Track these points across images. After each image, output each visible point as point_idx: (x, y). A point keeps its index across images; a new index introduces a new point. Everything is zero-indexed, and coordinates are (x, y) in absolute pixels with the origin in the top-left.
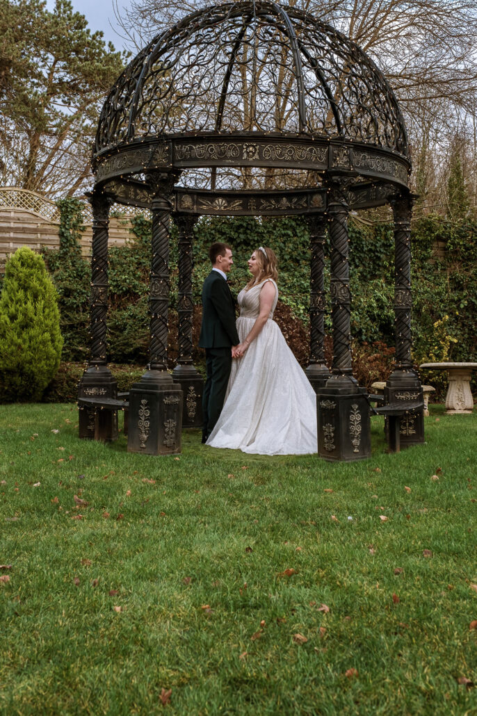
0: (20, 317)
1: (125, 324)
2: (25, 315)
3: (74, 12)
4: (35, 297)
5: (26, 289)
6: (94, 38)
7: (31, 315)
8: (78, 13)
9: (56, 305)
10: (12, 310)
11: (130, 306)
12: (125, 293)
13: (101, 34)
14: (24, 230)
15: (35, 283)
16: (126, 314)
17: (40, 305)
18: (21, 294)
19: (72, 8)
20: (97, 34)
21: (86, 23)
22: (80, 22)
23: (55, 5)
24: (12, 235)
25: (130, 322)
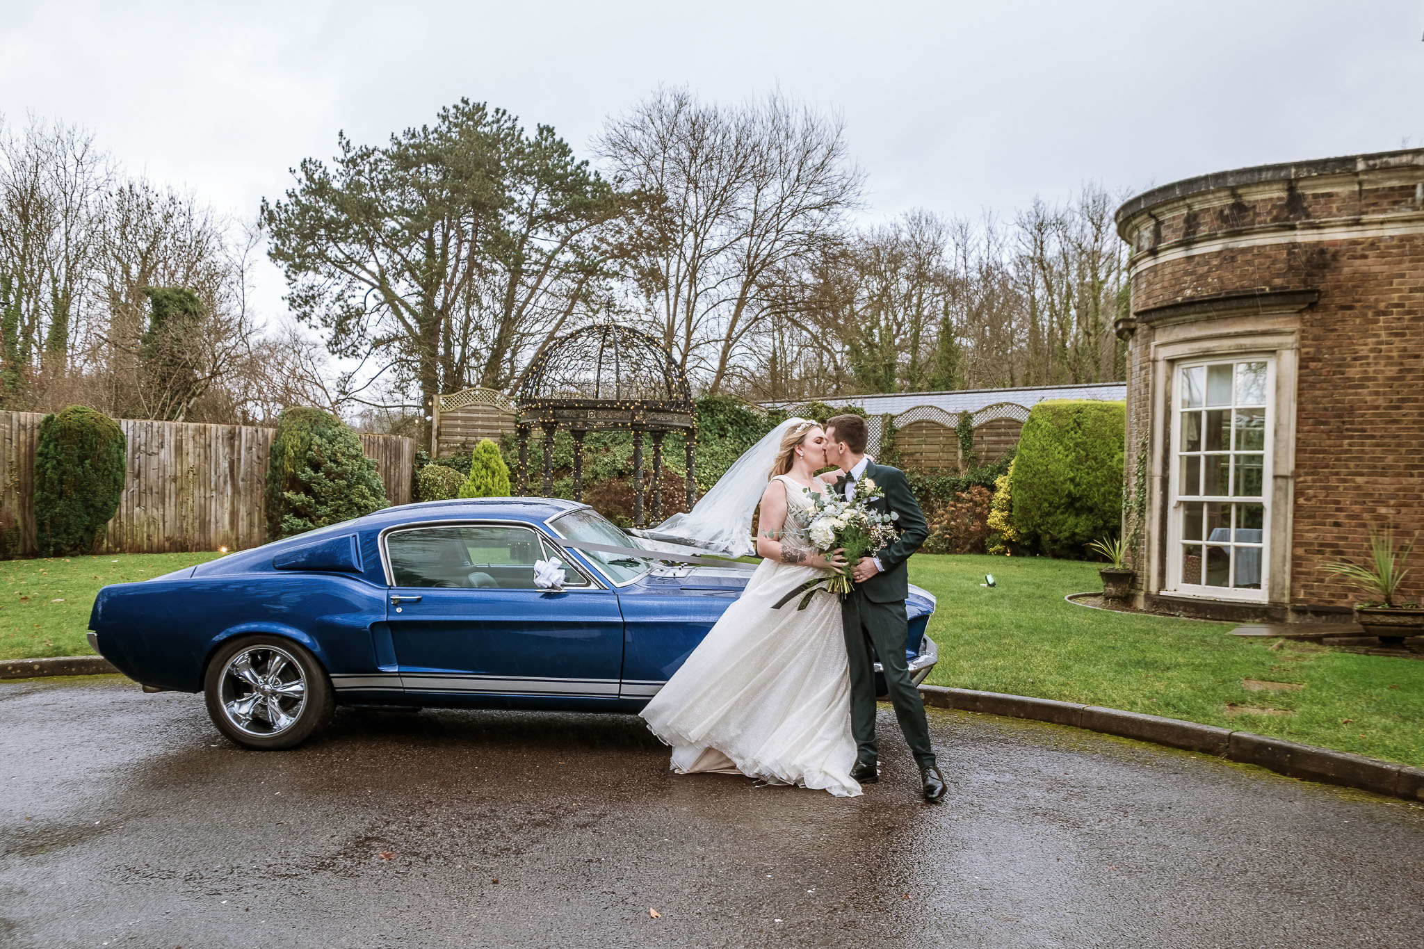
0: (483, 488)
1: (561, 492)
2: (486, 486)
3: (557, 138)
4: (493, 473)
5: (487, 468)
6: (578, 167)
7: (490, 486)
8: (562, 140)
9: (507, 479)
10: (478, 483)
11: (565, 477)
12: (562, 468)
13: (587, 163)
14: (488, 419)
15: (493, 465)
16: (562, 483)
17: (496, 480)
18: (484, 472)
19: (554, 134)
20: (582, 163)
21: (570, 151)
22: (564, 150)
23: (537, 133)
24: (480, 423)
25: (564, 489)
